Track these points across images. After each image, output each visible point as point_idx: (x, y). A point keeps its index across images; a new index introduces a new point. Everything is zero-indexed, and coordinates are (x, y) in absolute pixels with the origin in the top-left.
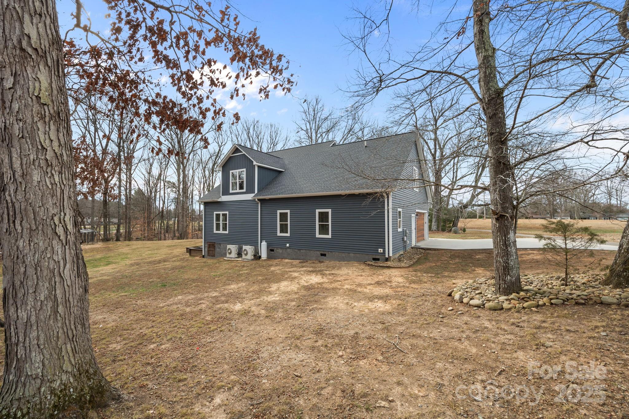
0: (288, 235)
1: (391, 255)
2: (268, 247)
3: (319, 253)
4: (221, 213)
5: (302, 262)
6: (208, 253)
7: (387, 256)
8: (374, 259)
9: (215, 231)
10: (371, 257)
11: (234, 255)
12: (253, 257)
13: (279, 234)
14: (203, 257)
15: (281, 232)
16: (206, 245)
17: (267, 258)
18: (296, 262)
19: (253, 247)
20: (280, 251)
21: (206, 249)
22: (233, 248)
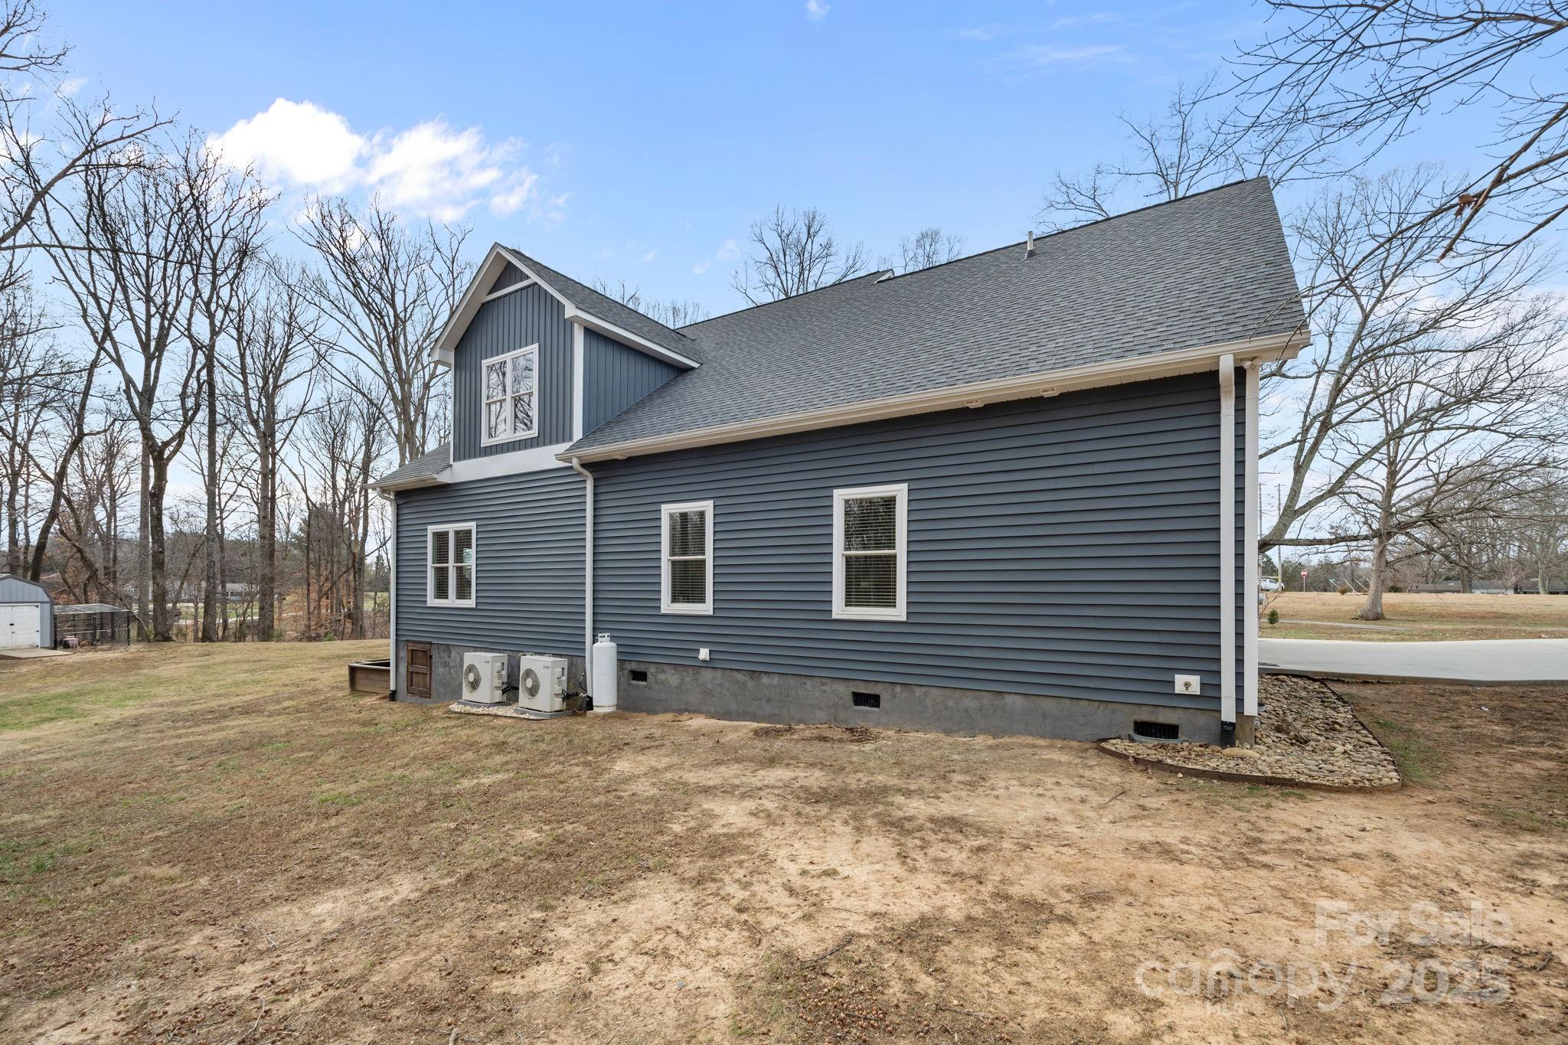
0: (706, 608)
1: (1251, 708)
2: (621, 662)
3: (845, 691)
4: (451, 528)
5: (767, 733)
6: (410, 683)
7: (1228, 714)
8: (1144, 729)
9: (432, 601)
10: (1128, 717)
11: (488, 691)
12: (558, 704)
13: (667, 606)
14: (393, 696)
15: (674, 600)
16: (403, 654)
17: (618, 706)
18: (740, 731)
19: (564, 662)
20: (672, 678)
21: (403, 669)
22: (486, 664)
